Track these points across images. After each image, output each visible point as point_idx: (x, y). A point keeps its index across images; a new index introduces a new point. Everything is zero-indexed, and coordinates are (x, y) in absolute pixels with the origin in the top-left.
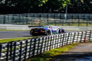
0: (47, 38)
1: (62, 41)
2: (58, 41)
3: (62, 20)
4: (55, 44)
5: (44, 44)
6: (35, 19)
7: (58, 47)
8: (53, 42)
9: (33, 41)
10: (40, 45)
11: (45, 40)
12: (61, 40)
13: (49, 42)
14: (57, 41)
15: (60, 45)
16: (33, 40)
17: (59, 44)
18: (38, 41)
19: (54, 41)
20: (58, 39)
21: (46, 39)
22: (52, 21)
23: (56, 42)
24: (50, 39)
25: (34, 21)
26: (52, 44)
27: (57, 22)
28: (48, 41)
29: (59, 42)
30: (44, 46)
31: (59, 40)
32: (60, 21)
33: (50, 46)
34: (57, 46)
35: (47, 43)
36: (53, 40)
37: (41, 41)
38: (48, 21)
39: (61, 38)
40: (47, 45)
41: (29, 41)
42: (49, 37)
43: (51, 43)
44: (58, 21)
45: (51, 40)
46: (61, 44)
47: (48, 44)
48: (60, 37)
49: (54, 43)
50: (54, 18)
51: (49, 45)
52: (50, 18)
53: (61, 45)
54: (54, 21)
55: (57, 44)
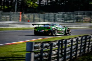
6: (85, 17)
16: (84, 38)
41: (80, 39)
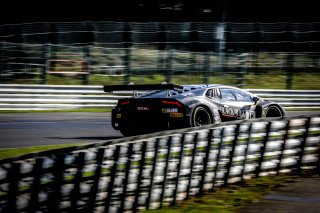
0: (124, 150)
1: (199, 167)
2: (179, 167)
3: (200, 57)
4: (162, 185)
5: (104, 182)
7: (181, 196)
8: (152, 174)
9: (49, 170)
10: (85, 187)
11: (109, 163)
12: (192, 164)
13: (134, 173)
14: (173, 165)
15: (189, 187)
17: (183, 184)
18: (73, 170)
19: (160, 166)
20: (180, 156)
21: (116, 155)
22: (151, 61)
23: (166, 170)
24: (137, 157)
25: (53, 64)
26: (146, 182)
27: (175, 65)
28: (128, 167)
29: (185, 171)
30: (102, 195)
31: (186, 161)
32: (193, 61)
33: (137, 193)
34: (175, 193)
35: (118, 180)
36: (154, 160)
37: (89, 169)
38: (126, 64)
39: (194, 153)
40: (119, 190)
42: (131, 146)
43: (140, 178)
44: (181, 61)
45: (142, 164)
46: (195, 182)
47: (125, 182)
48: (189, 147)
49: (159, 178)
50: (161, 48)
51: (132, 187)
52: (141, 47)
53: (194, 190)
54: (161, 61)
55: (176, 181)
